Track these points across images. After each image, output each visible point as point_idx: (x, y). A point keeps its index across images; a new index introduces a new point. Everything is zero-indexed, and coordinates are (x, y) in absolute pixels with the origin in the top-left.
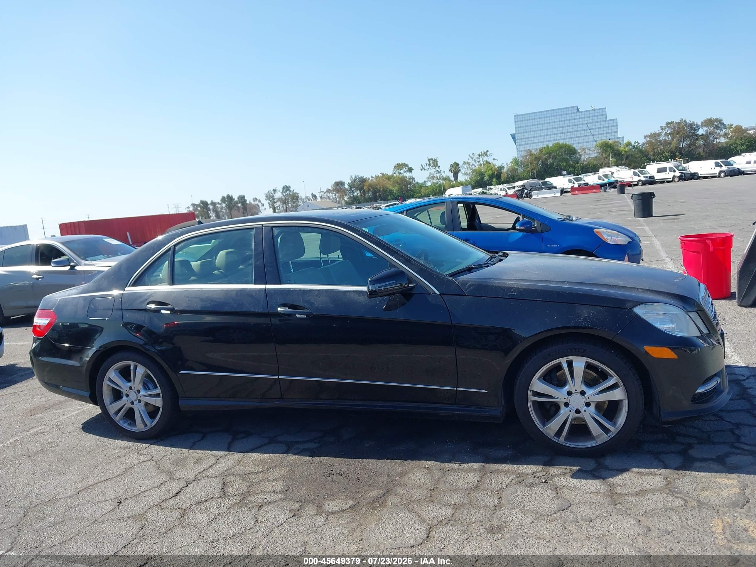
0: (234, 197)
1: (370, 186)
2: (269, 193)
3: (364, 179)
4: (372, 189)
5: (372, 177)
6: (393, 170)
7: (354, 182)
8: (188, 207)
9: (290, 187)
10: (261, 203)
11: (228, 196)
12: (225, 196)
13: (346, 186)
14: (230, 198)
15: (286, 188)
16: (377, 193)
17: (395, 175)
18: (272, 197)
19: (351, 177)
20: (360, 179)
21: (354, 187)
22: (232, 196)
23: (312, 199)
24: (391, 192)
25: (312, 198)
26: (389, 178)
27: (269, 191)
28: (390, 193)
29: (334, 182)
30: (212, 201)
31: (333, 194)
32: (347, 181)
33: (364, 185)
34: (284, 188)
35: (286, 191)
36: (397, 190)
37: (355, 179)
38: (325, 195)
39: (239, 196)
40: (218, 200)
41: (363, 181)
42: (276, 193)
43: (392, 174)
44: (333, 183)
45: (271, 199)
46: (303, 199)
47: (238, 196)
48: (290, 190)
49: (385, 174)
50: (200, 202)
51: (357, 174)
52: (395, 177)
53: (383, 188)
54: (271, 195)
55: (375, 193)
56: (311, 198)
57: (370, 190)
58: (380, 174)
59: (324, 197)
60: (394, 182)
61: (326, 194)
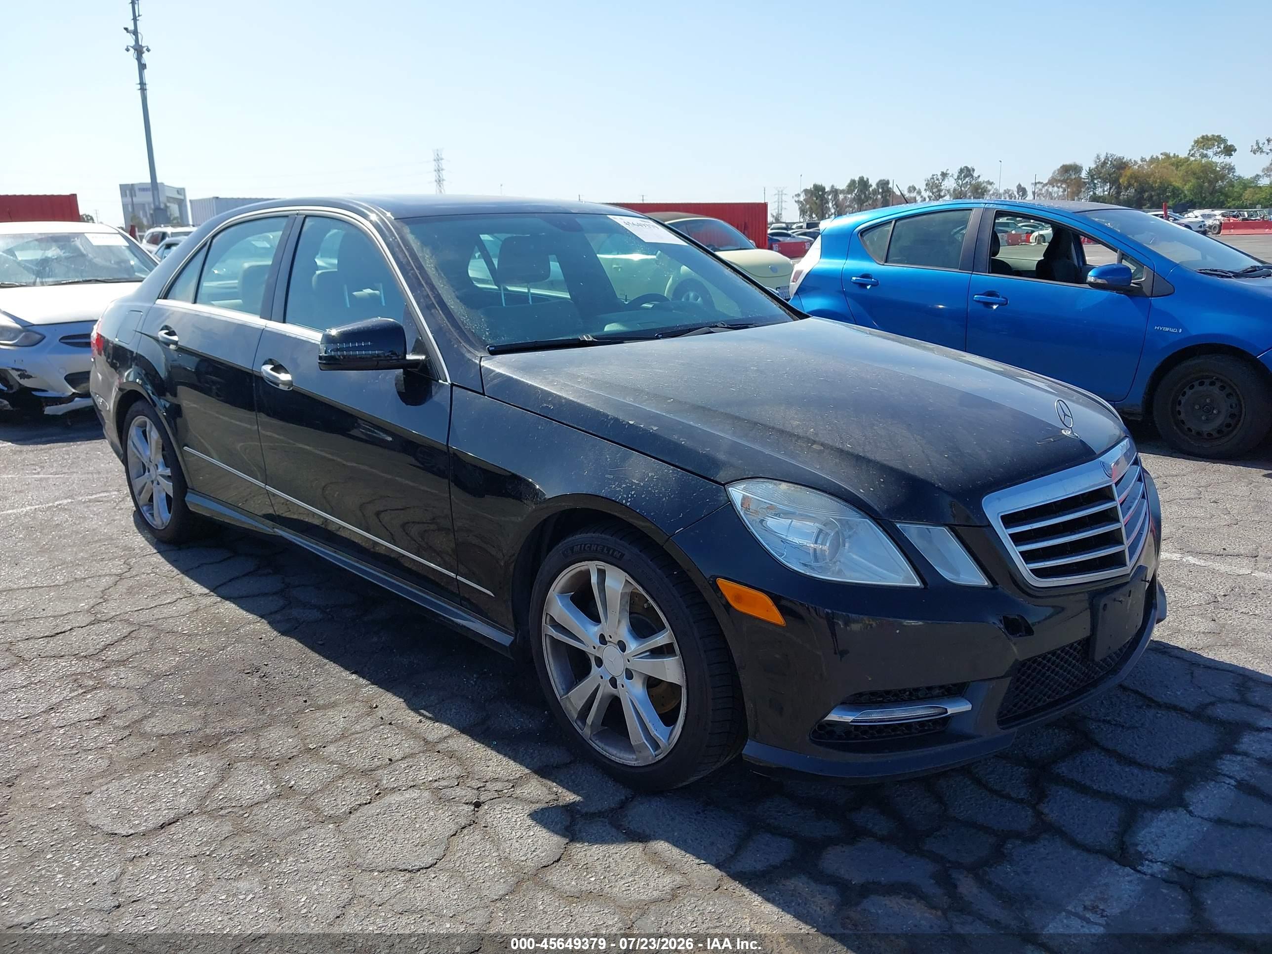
0: (870, 182)
1: (1135, 177)
2: (933, 178)
3: (1125, 163)
4: (1135, 184)
5: (1143, 160)
6: (1190, 148)
7: (1102, 167)
8: (798, 195)
9: (974, 170)
10: (922, 197)
11: (861, 179)
12: (857, 179)
13: (1084, 175)
14: (863, 184)
15: (965, 171)
16: (1145, 191)
17: (1192, 159)
18: (938, 186)
19: (1098, 157)
20: (1115, 163)
21: (1100, 178)
22: (868, 179)
23: (1017, 196)
24: (1176, 192)
25: (1018, 193)
26: (1177, 163)
27: (933, 175)
28: (1174, 194)
29: (1061, 165)
30: (833, 186)
31: (1061, 190)
32: (1087, 164)
33: (1121, 175)
34: (961, 171)
35: (965, 177)
36: (1188, 190)
37: (1104, 161)
38: (1044, 191)
39: (880, 181)
40: (842, 185)
41: (1121, 165)
42: (946, 180)
43: (1186, 156)
44: (1059, 167)
45: (934, 190)
46: (1000, 195)
47: (878, 180)
48: (972, 176)
49: (1172, 155)
50: (812, 186)
51: (1110, 152)
52: (1190, 164)
53: (1161, 183)
54: (937, 182)
55: (1141, 191)
56: (1016, 193)
57: (1133, 185)
58: (1162, 154)
59: (1040, 194)
60: (1187, 172)
61: (1046, 188)
